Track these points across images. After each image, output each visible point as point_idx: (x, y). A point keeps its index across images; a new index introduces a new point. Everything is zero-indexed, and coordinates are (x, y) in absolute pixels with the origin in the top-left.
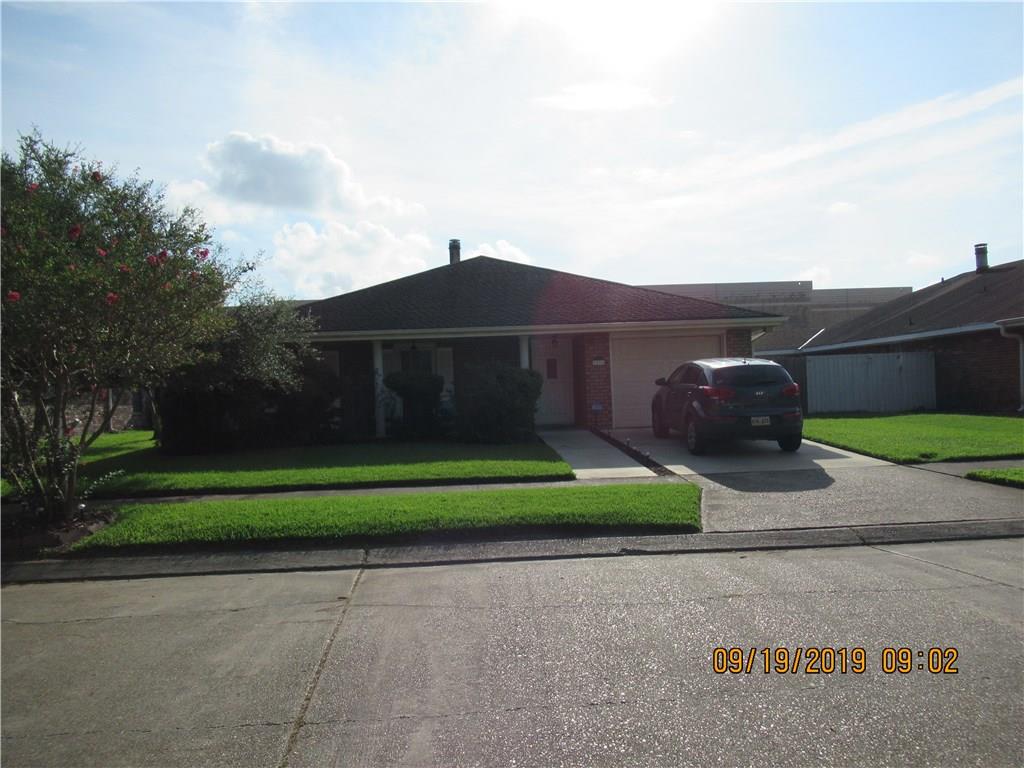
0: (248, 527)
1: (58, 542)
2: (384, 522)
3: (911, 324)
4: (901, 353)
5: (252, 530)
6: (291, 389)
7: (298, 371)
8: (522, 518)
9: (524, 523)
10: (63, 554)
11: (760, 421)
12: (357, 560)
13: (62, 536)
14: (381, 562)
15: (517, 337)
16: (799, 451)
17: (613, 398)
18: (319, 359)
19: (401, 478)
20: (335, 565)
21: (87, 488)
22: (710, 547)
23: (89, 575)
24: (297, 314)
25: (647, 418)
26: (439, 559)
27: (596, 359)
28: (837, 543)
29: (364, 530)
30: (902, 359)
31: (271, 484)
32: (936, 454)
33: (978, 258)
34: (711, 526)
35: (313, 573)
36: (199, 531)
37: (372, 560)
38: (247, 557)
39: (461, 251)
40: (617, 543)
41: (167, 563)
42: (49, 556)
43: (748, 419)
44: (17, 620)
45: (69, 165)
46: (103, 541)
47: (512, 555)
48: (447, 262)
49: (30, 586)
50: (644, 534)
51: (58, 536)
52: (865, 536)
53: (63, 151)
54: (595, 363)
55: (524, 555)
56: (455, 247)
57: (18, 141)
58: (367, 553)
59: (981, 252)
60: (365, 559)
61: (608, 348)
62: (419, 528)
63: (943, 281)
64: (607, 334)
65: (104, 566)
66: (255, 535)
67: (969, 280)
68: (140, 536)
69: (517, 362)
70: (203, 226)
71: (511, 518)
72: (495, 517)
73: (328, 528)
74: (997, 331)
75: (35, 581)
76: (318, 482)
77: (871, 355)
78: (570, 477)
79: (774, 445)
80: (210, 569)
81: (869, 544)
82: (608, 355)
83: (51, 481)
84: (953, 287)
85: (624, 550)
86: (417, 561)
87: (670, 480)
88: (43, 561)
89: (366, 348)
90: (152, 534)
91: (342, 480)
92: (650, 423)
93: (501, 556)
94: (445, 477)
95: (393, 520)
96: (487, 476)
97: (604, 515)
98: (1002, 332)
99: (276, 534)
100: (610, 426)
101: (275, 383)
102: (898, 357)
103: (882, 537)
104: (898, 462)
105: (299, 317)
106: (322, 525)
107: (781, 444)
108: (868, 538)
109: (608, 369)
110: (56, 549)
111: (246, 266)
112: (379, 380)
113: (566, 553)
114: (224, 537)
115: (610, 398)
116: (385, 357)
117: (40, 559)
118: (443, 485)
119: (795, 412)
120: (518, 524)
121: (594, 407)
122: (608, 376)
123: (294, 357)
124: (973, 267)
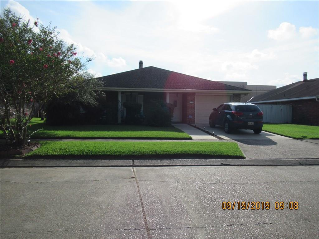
0: (90, 150)
1: (21, 153)
2: (137, 151)
3: (284, 96)
4: (282, 105)
5: (91, 152)
6: (94, 105)
7: (96, 100)
8: (185, 152)
9: (186, 153)
10: (23, 157)
11: (251, 123)
12: (130, 164)
13: (22, 151)
14: (139, 165)
15: (166, 92)
16: (260, 134)
17: (196, 114)
18: (104, 96)
19: (134, 136)
20: (123, 165)
21: (30, 134)
22: (251, 164)
23: (34, 165)
24: (98, 80)
25: (207, 121)
26: (159, 165)
27: (191, 101)
28: (292, 164)
29: (131, 153)
30: (282, 106)
31: (90, 136)
32: (307, 137)
33: (304, 77)
34: (248, 157)
35: (116, 168)
36: (73, 151)
37: (136, 164)
38: (91, 161)
39: (143, 64)
40: (219, 161)
41: (63, 162)
42: (18, 158)
43: (247, 122)
44: (14, 182)
45: (20, 22)
46: (38, 153)
47: (184, 164)
48: (138, 68)
49: (13, 169)
50: (227, 158)
51: (21, 151)
52: (301, 162)
53: (18, 17)
54: (191, 102)
55: (187, 164)
56: (141, 63)
57: (4, 11)
58: (133, 161)
59: (305, 75)
60: (133, 164)
61: (195, 98)
62: (150, 154)
63: (292, 84)
64: (195, 93)
65: (39, 162)
66: (93, 154)
67: (301, 83)
68: (51, 152)
69: (166, 101)
70: (73, 45)
71: (181, 151)
72: (176, 151)
73: (118, 152)
74: (315, 99)
75: (15, 167)
76: (106, 137)
77: (272, 105)
78: (191, 139)
79: (252, 131)
80: (78, 165)
81: (303, 165)
82: (195, 100)
83: (18, 132)
84: (296, 85)
85: (222, 164)
86: (152, 165)
87: (224, 141)
88: (16, 160)
89: (116, 93)
90: (55, 152)
91: (114, 136)
92: (209, 123)
93: (180, 164)
94: (149, 137)
95: (141, 150)
96: (163, 137)
97: (213, 152)
98: (316, 100)
99: (100, 154)
100: (194, 123)
101: (89, 103)
102: (281, 106)
103: (306, 163)
104: (296, 139)
105: (98, 81)
106: (116, 151)
107: (254, 131)
108: (302, 163)
109: (195, 105)
110: (21, 156)
111: (89, 59)
112: (120, 104)
113: (202, 164)
114: (81, 154)
115: (195, 114)
116: (122, 97)
117: (15, 159)
118: (150, 139)
119: (261, 121)
120: (184, 154)
121: (189, 117)
122: (195, 107)
123: (95, 94)
124: (303, 80)
